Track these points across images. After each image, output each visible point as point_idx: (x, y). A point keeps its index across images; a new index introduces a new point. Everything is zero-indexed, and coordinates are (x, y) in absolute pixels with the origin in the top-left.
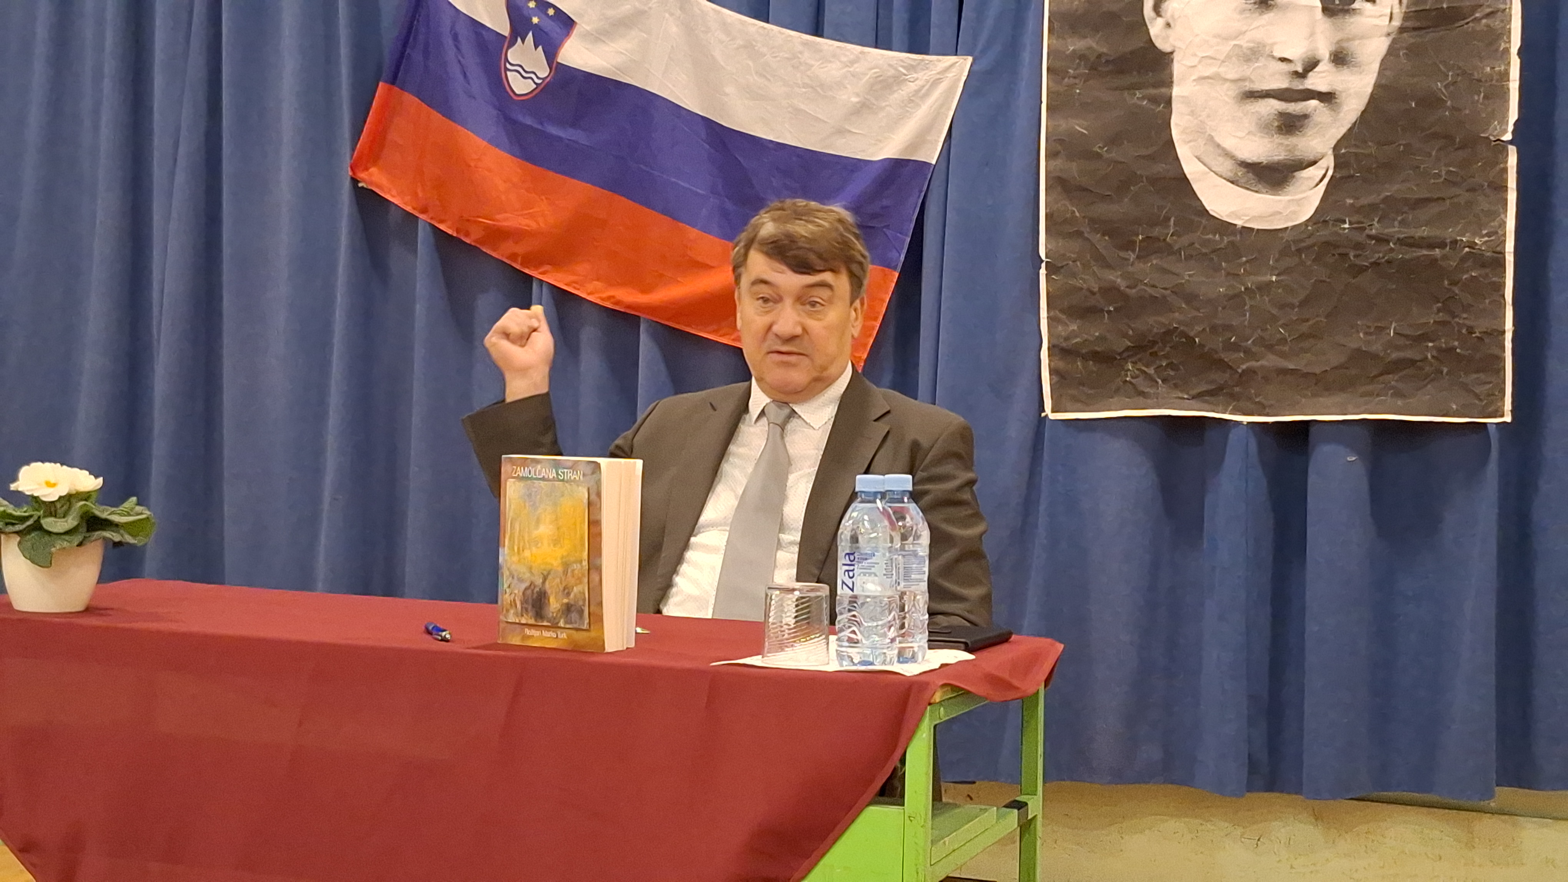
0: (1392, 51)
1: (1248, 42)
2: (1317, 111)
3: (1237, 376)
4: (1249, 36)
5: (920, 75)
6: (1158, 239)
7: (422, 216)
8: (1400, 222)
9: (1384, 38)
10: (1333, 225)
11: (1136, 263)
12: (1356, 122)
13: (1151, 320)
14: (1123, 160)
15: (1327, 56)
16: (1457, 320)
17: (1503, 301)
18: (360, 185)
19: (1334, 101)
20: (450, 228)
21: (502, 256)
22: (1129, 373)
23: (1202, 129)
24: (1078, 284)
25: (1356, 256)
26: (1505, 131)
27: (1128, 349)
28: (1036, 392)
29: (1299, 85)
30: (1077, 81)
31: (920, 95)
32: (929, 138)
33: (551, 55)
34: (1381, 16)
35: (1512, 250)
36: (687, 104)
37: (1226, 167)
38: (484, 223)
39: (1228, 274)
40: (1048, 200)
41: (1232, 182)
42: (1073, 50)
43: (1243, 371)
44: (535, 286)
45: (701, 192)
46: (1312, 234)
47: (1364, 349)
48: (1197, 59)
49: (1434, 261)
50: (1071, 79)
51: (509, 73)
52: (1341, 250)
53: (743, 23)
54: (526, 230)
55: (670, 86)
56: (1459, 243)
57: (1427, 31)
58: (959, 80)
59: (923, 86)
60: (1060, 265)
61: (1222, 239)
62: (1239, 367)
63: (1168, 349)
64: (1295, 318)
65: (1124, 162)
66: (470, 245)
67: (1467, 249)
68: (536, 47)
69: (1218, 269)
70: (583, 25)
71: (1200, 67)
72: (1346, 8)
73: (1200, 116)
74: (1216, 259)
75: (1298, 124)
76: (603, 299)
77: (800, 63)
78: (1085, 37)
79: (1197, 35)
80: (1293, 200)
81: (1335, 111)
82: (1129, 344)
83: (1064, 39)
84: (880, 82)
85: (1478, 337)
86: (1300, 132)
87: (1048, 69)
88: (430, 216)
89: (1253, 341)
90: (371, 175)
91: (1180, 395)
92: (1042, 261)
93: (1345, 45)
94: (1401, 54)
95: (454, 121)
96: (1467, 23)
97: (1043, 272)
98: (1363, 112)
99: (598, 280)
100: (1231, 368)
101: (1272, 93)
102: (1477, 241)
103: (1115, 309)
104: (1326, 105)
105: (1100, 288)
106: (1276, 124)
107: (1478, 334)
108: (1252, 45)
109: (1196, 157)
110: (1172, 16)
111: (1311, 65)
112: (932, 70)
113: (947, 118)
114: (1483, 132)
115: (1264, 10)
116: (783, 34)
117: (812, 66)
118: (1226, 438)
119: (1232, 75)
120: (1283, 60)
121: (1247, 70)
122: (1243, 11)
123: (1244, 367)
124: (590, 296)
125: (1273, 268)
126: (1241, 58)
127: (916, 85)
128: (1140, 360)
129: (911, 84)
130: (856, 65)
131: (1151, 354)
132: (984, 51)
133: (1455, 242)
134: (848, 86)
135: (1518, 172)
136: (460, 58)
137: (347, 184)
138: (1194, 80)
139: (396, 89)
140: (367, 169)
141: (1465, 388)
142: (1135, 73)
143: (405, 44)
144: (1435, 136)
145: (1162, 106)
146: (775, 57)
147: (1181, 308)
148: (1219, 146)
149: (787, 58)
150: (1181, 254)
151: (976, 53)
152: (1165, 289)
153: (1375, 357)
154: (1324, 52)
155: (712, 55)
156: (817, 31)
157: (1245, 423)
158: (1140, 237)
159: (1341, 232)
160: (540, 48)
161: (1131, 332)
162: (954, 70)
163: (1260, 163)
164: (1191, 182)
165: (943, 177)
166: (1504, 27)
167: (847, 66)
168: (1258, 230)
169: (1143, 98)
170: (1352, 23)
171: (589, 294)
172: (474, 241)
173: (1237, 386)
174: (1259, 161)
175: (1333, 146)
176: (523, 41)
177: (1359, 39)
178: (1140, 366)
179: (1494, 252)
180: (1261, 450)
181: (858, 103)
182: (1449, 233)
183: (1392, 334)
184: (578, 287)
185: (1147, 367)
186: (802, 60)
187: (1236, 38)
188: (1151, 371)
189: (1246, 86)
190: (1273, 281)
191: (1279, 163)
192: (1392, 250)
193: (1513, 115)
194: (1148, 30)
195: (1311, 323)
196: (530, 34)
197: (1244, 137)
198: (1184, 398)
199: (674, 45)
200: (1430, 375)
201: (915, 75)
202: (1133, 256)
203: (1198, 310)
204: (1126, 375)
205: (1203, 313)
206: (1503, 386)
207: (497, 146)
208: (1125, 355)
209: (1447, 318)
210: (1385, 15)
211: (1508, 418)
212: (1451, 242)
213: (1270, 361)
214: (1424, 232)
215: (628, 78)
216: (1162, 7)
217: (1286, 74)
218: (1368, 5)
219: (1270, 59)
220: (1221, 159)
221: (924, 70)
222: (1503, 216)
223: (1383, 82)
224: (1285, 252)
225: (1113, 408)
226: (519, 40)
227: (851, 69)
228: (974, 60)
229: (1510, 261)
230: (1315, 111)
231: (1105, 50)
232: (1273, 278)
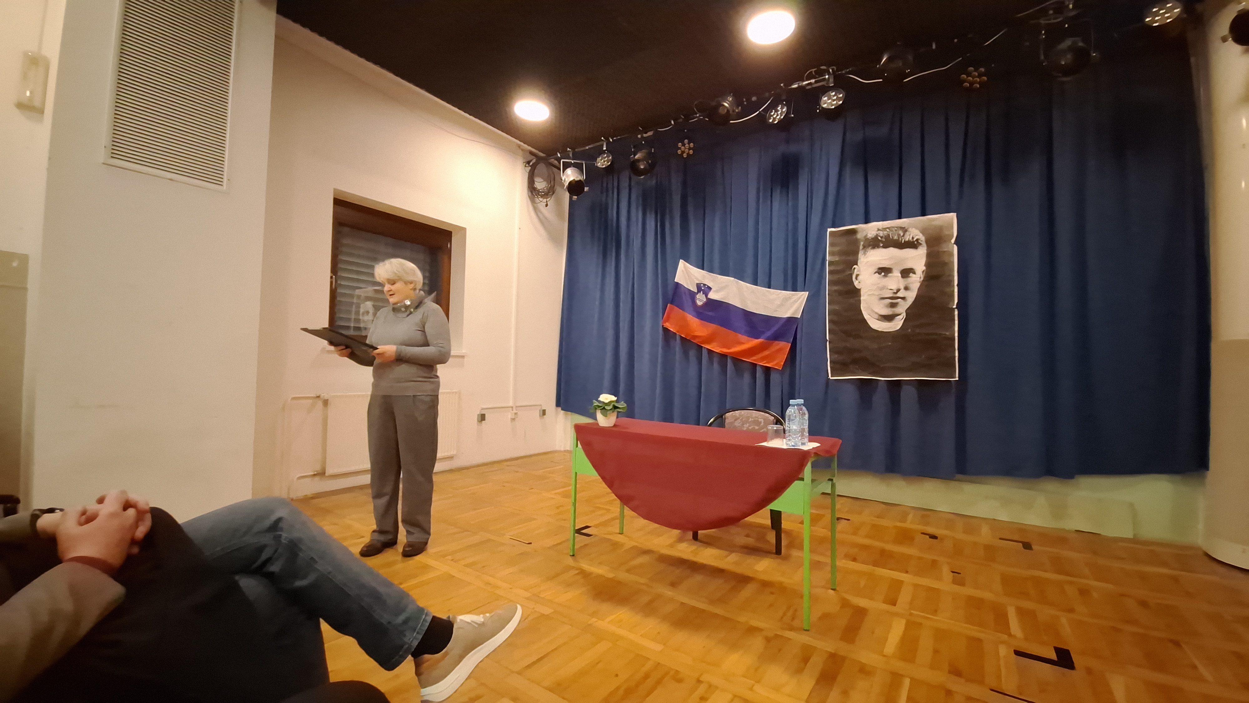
0: (921, 286)
1: (881, 285)
2: (901, 302)
3: (880, 368)
6: (858, 334)
7: (677, 333)
8: (925, 329)
9: (918, 283)
10: (905, 330)
11: (853, 341)
12: (911, 304)
13: (857, 355)
17: (955, 349)
18: (664, 326)
19: (905, 299)
20: (684, 336)
21: (696, 342)
23: (869, 306)
24: (837, 346)
26: (954, 305)
27: (851, 362)
29: (895, 296)
30: (836, 297)
31: (796, 301)
32: (798, 312)
33: (706, 296)
34: (917, 278)
35: (957, 335)
36: (739, 306)
37: (877, 317)
38: (692, 335)
39: (877, 343)
40: (829, 325)
41: (878, 320)
42: (835, 289)
44: (703, 349)
45: (742, 326)
46: (900, 333)
47: (916, 361)
48: (867, 290)
49: (935, 339)
51: (697, 301)
52: (909, 336)
53: (751, 287)
54: (702, 336)
55: (734, 302)
57: (931, 280)
58: (805, 297)
59: (797, 299)
60: (832, 341)
61: (875, 335)
63: (861, 361)
64: (896, 354)
65: (848, 315)
66: (689, 340)
67: (944, 337)
68: (703, 294)
69: (875, 342)
70: (713, 289)
71: (868, 292)
72: (908, 276)
73: (869, 304)
74: (874, 339)
75: (895, 305)
76: (720, 352)
77: (765, 295)
78: (838, 286)
79: (868, 284)
80: (894, 324)
81: (905, 302)
82: (851, 360)
83: (832, 287)
84: (785, 298)
85: (948, 358)
86: (896, 307)
87: (828, 294)
88: (679, 333)
89: (885, 360)
92: (828, 341)
93: (907, 285)
94: (923, 287)
95: (685, 312)
96: (942, 278)
97: (828, 344)
98: (913, 302)
99: (718, 346)
100: (878, 366)
101: (888, 298)
102: (946, 333)
103: (848, 352)
104: (903, 300)
105: (843, 347)
106: (889, 305)
109: (868, 314)
110: (861, 280)
111: (898, 290)
112: (800, 295)
113: (802, 307)
114: (946, 305)
115: (885, 277)
117: (768, 296)
118: (878, 384)
119: (877, 294)
120: (891, 289)
121: (881, 292)
122: (880, 278)
123: (882, 366)
124: (716, 351)
126: (879, 289)
127: (795, 299)
129: (793, 299)
131: (856, 362)
133: (941, 334)
134: (777, 300)
136: (686, 297)
137: (661, 327)
138: (867, 295)
139: (672, 305)
140: (665, 323)
141: (945, 371)
142: (851, 294)
143: (674, 296)
144: (934, 307)
145: (858, 302)
146: (759, 294)
147: (865, 352)
148: (874, 311)
149: (762, 294)
150: (864, 338)
151: (810, 291)
152: (861, 347)
153: (919, 363)
154: (902, 287)
155: (744, 294)
156: (769, 287)
157: (883, 380)
158: (854, 334)
159: (908, 332)
161: (851, 358)
162: (804, 295)
164: (867, 320)
165: (802, 321)
166: (953, 279)
167: (776, 295)
168: (885, 332)
169: (853, 300)
170: (909, 280)
172: (689, 338)
173: (880, 371)
174: (885, 315)
175: (905, 310)
176: (700, 293)
177: (911, 284)
178: (853, 365)
179: (952, 337)
180: (888, 387)
181: (779, 304)
182: (938, 332)
183: (923, 357)
184: (713, 349)
185: (855, 366)
187: (878, 284)
188: (857, 367)
189: (881, 296)
191: (890, 315)
192: (923, 336)
193: (956, 301)
194: (854, 284)
195: (901, 355)
196: (702, 292)
197: (881, 309)
198: (866, 374)
199: (735, 292)
200: (935, 368)
201: (794, 297)
202: (852, 339)
203: (870, 352)
204: (851, 368)
206: (956, 371)
207: (694, 317)
209: (939, 353)
210: (919, 277)
212: (939, 334)
213: (890, 364)
214: (931, 332)
215: (724, 301)
216: (858, 278)
217: (892, 293)
218: (914, 275)
219: (887, 289)
220: (875, 314)
221: (795, 295)
222: (953, 327)
223: (918, 293)
224: (893, 337)
225: (847, 376)
227: (778, 296)
228: (809, 293)
229: (956, 340)
231: (843, 289)
232: (890, 344)
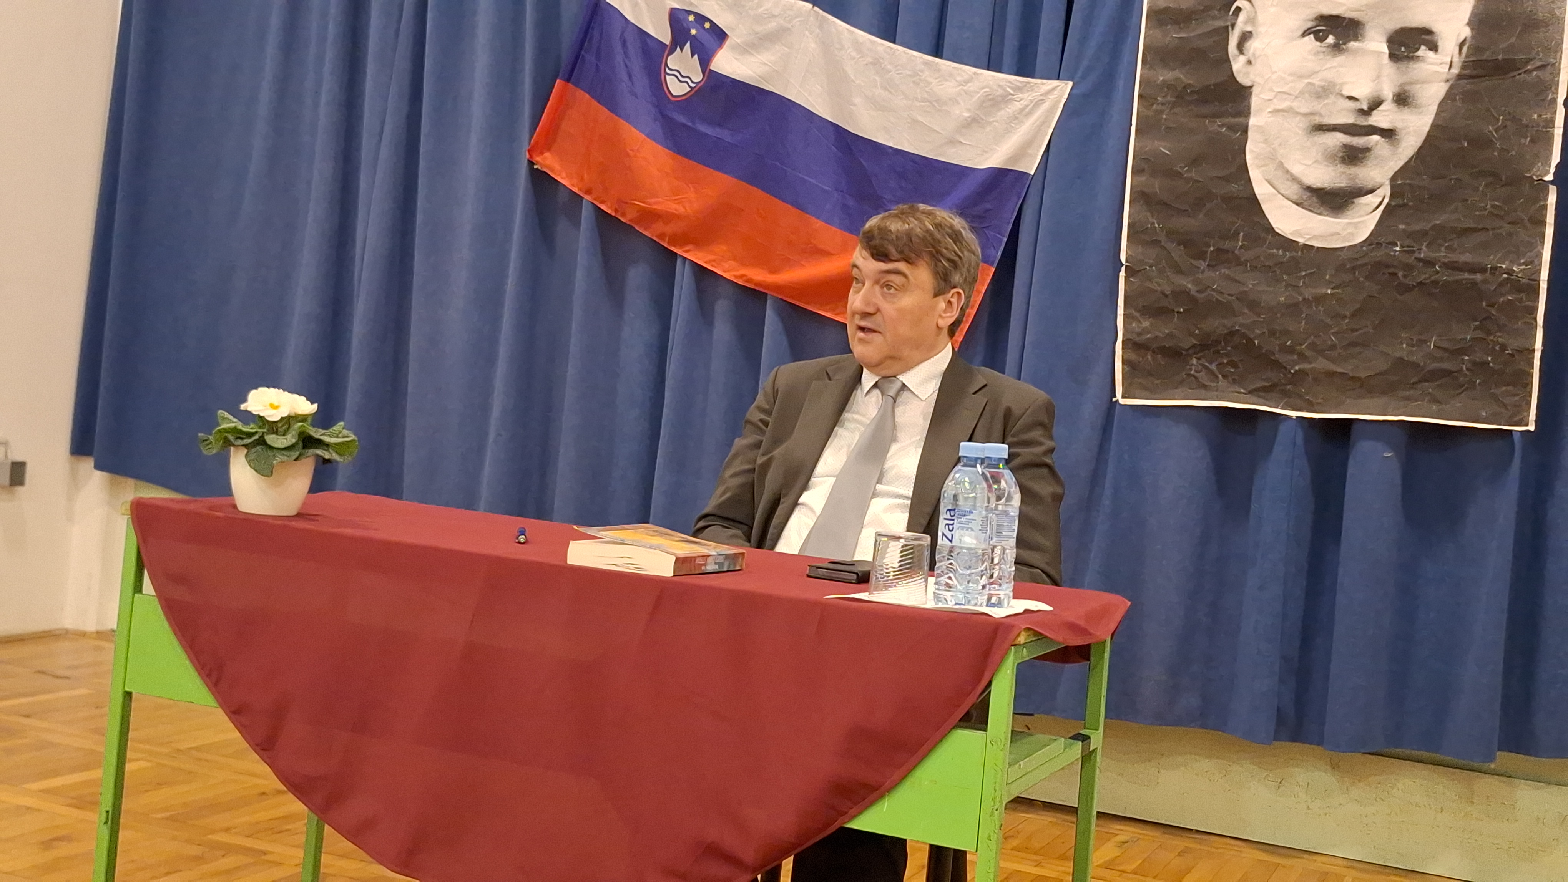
0: (1449, 96)
1: (1320, 80)
2: (1379, 146)
3: (1289, 376)
4: (1322, 75)
5: (1026, 95)
6: (1227, 251)
8: (1447, 248)
9: (1443, 84)
10: (1386, 246)
11: (1206, 272)
12: (1413, 157)
13: (1216, 323)
14: (1201, 180)
15: (1391, 96)
16: (1491, 338)
17: (1534, 323)
18: (535, 167)
19: (1393, 138)
20: (609, 207)
21: (653, 236)
22: (1193, 368)
23: (1273, 156)
24: (1153, 287)
25: (1405, 276)
26: (1548, 173)
27: (1194, 346)
28: (1109, 380)
29: (1363, 122)
30: (1164, 108)
31: (1025, 113)
32: (1029, 151)
33: (705, 63)
34: (1441, 64)
35: (1546, 278)
36: (820, 113)
37: (1293, 190)
38: (639, 205)
39: (1287, 286)
40: (1132, 211)
41: (1297, 204)
42: (1163, 80)
43: (1296, 371)
44: (679, 262)
45: (827, 188)
46: (1367, 254)
47: (1406, 358)
48: (1274, 93)
49: (1474, 283)
50: (1160, 106)
51: (668, 77)
52: (1391, 270)
53: (872, 42)
54: (676, 214)
55: (806, 95)
56: (1498, 269)
57: (1483, 79)
58: (1060, 101)
59: (1027, 106)
60: (1138, 269)
61: (1284, 255)
62: (1292, 369)
63: (1229, 348)
64: (1346, 328)
65: (1200, 181)
66: (626, 224)
67: (1505, 276)
68: (692, 56)
69: (1278, 281)
70: (734, 38)
71: (1275, 101)
72: (1411, 54)
73: (1273, 144)
74: (1278, 272)
75: (1360, 155)
76: (736, 277)
77: (920, 79)
78: (1175, 70)
79: (1276, 72)
80: (1351, 223)
81: (1394, 146)
82: (1195, 342)
83: (1155, 70)
84: (990, 100)
85: (1508, 354)
86: (1362, 163)
87: (1140, 96)
88: (593, 197)
89: (1306, 347)
90: (545, 158)
91: (1238, 389)
92: (1123, 265)
93: (1407, 88)
94: (1457, 98)
95: (619, 116)
96: (1520, 74)
97: (1122, 274)
98: (1420, 148)
99: (734, 259)
100: (1286, 368)
101: (1338, 127)
102: (1515, 269)
103: (1184, 311)
104: (1387, 140)
105: (1172, 292)
106: (1341, 154)
107: (1510, 352)
108: (1324, 83)
109: (1267, 180)
110: (1254, 54)
111: (1375, 104)
112: (1037, 92)
113: (1046, 135)
114: (1526, 173)
115: (1337, 53)
116: (908, 54)
117: (932, 83)
118: (1276, 429)
119: (1304, 110)
120: (1351, 98)
121: (1317, 106)
122: (1318, 53)
123: (1297, 368)
124: (727, 274)
125: (1330, 282)
126: (1312, 95)
127: (1021, 104)
128: (1203, 357)
129: (1016, 103)
130: (969, 85)
131: (1214, 352)
132: (1083, 78)
133: (1494, 269)
134: (962, 104)
135: (1556, 209)
136: (627, 61)
137: (525, 165)
138: (1270, 112)
139: (570, 84)
140: (542, 153)
141: (1495, 398)
142: (1216, 103)
143: (581, 47)
144: (1481, 174)
145: (1239, 133)
146: (898, 74)
147: (1244, 313)
148: (1288, 171)
149: (909, 75)
150: (1246, 266)
151: (1077, 79)
152: (1232, 295)
153: (1415, 365)
154: (1388, 93)
155: (843, 69)
156: (937, 51)
157: (1294, 418)
158: (1212, 248)
159: (1392, 253)
160: (696, 56)
161: (1197, 332)
162: (1055, 92)
163: (1323, 189)
164: (1261, 202)
165: (1040, 186)
166: (1553, 80)
167: (962, 85)
168: (1318, 248)
169: (1223, 125)
170: (1415, 69)
171: (725, 272)
172: (629, 221)
173: (1289, 385)
174: (1322, 186)
175: (1390, 177)
176: (682, 50)
177: (1420, 83)
178: (1203, 361)
179: (1529, 279)
180: (1307, 441)
181: (969, 117)
182: (1490, 260)
183: (1432, 347)
184: (716, 265)
185: (1211, 363)
186: (921, 78)
187: (1309, 76)
188: (1213, 367)
189: (1315, 120)
190: (1328, 294)
191: (1341, 189)
192: (1438, 272)
193: (1556, 158)
194: (1231, 65)
195: (1361, 331)
196: (688, 44)
197: (1310, 165)
198: (1241, 393)
199: (812, 60)
200: (1463, 385)
202: (1203, 263)
203: (1259, 315)
204: (1191, 370)
205: (1264, 318)
206: (1529, 399)
207: (654, 139)
208: (1190, 352)
209: (1483, 335)
210: (1446, 64)
211: (1532, 428)
212: (1491, 268)
213: (1321, 364)
214: (1466, 258)
215: (772, 87)
216: (1245, 46)
217: (1352, 111)
218: (1431, 54)
219: (1339, 96)
220: (1289, 183)
221: (1028, 91)
222: (1539, 247)
223: (1440, 123)
224: (1341, 268)
225: (1176, 397)
226: (678, 49)
227: (965, 88)
228: (1074, 85)
229: (1544, 289)
230: (1377, 145)
231: (1191, 82)
232: (1329, 291)
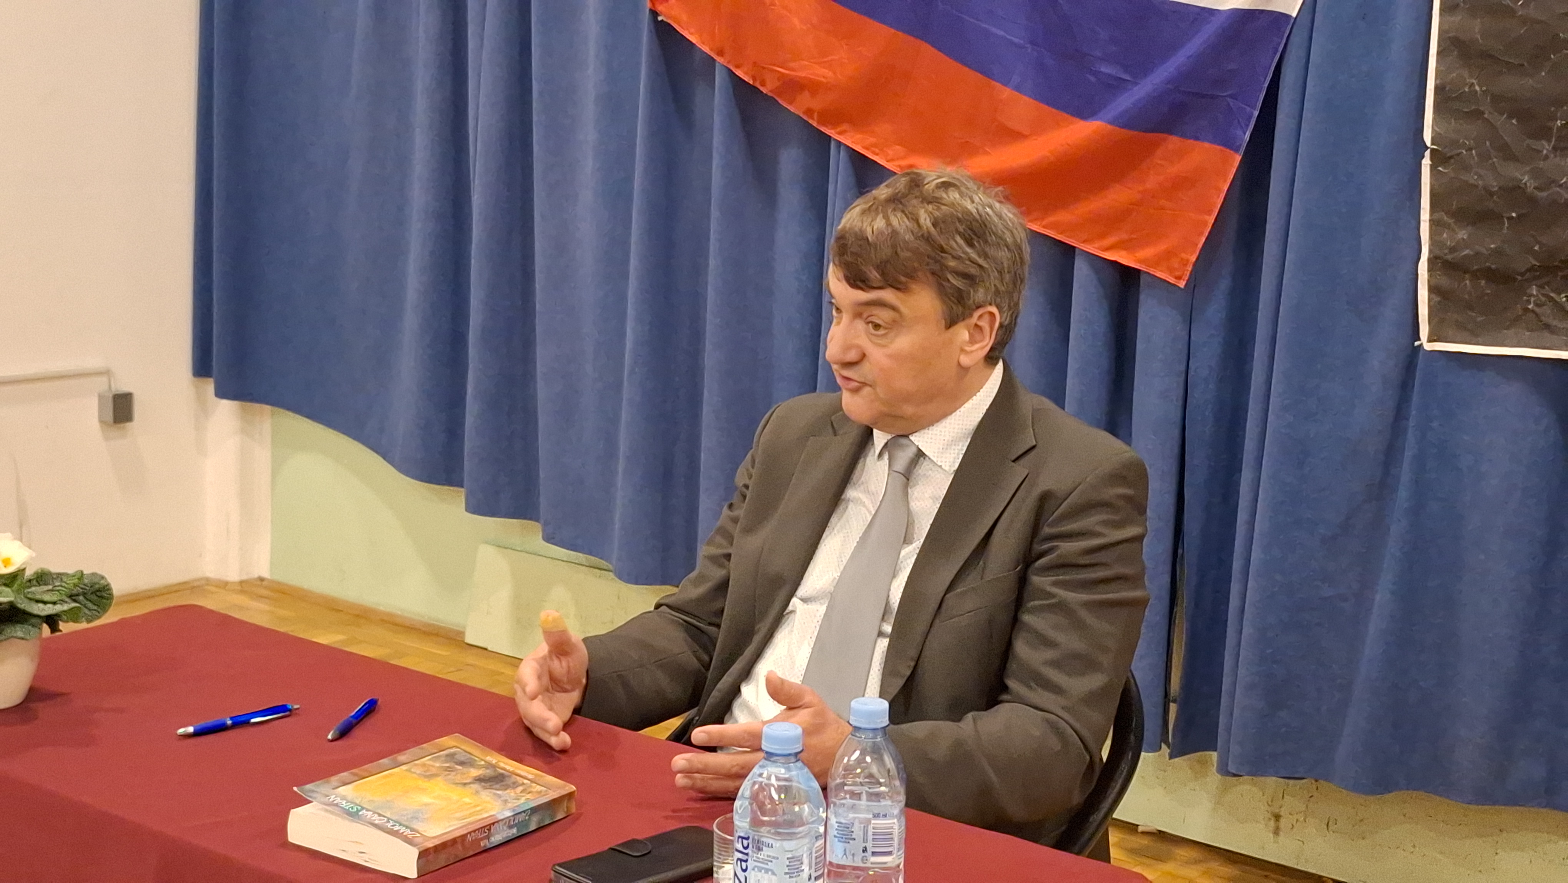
7: (719, 59)
11: (1551, 157)
13: (1565, 235)
14: (1544, 19)
18: (659, 18)
20: (746, 73)
21: (798, 110)
22: (1532, 299)
24: (1472, 181)
27: (1532, 269)
28: (1410, 315)
38: (779, 72)
40: (1441, 67)
54: (821, 82)
60: (1450, 155)
66: (766, 95)
82: (1534, 262)
88: (727, 60)
90: (669, 7)
92: (1427, 148)
97: (1426, 161)
99: (896, 146)
103: (1519, 216)
105: (1501, 188)
124: (891, 164)
128: (1548, 283)
131: (1563, 278)
137: (647, 16)
158: (1559, 123)
161: (1536, 248)
171: (889, 161)
172: (771, 91)
178: (1547, 292)
185: (1557, 293)
188: (1562, 300)
202: (1546, 144)
204: (1528, 302)
208: (1528, 275)
225: (1507, 343)
